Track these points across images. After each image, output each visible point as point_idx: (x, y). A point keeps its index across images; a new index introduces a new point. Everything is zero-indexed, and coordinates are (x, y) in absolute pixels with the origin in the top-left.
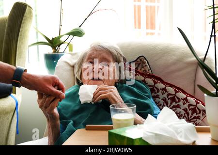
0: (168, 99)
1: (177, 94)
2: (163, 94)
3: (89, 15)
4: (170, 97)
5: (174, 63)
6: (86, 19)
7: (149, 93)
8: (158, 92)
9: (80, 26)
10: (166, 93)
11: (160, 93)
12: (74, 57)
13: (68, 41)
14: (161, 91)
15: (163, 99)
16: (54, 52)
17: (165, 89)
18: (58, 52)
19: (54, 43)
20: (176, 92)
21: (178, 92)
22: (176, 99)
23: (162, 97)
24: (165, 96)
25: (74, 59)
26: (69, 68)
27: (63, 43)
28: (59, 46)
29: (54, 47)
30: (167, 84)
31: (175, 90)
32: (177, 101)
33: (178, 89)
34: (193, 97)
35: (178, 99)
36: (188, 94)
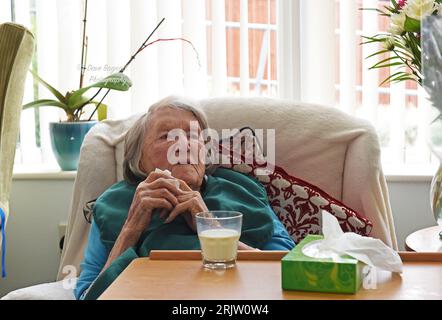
0: (297, 208)
1: (312, 199)
2: (286, 198)
3: (140, 49)
4: (299, 203)
5: (305, 142)
6: (133, 57)
7: (265, 197)
8: (278, 194)
9: (121, 71)
10: (293, 197)
11: (281, 197)
12: (116, 128)
13: (97, 99)
14: (282, 193)
15: (286, 208)
16: (70, 120)
17: (289, 190)
18: (78, 120)
19: (71, 103)
20: (311, 195)
21: (314, 194)
22: (311, 207)
23: (284, 203)
24: (290, 201)
25: (114, 132)
26: (105, 149)
27: (88, 103)
28: (80, 108)
29: (69, 111)
30: (294, 179)
31: (309, 191)
32: (313, 210)
33: (315, 189)
34: (341, 204)
35: (315, 207)
36: (332, 199)
